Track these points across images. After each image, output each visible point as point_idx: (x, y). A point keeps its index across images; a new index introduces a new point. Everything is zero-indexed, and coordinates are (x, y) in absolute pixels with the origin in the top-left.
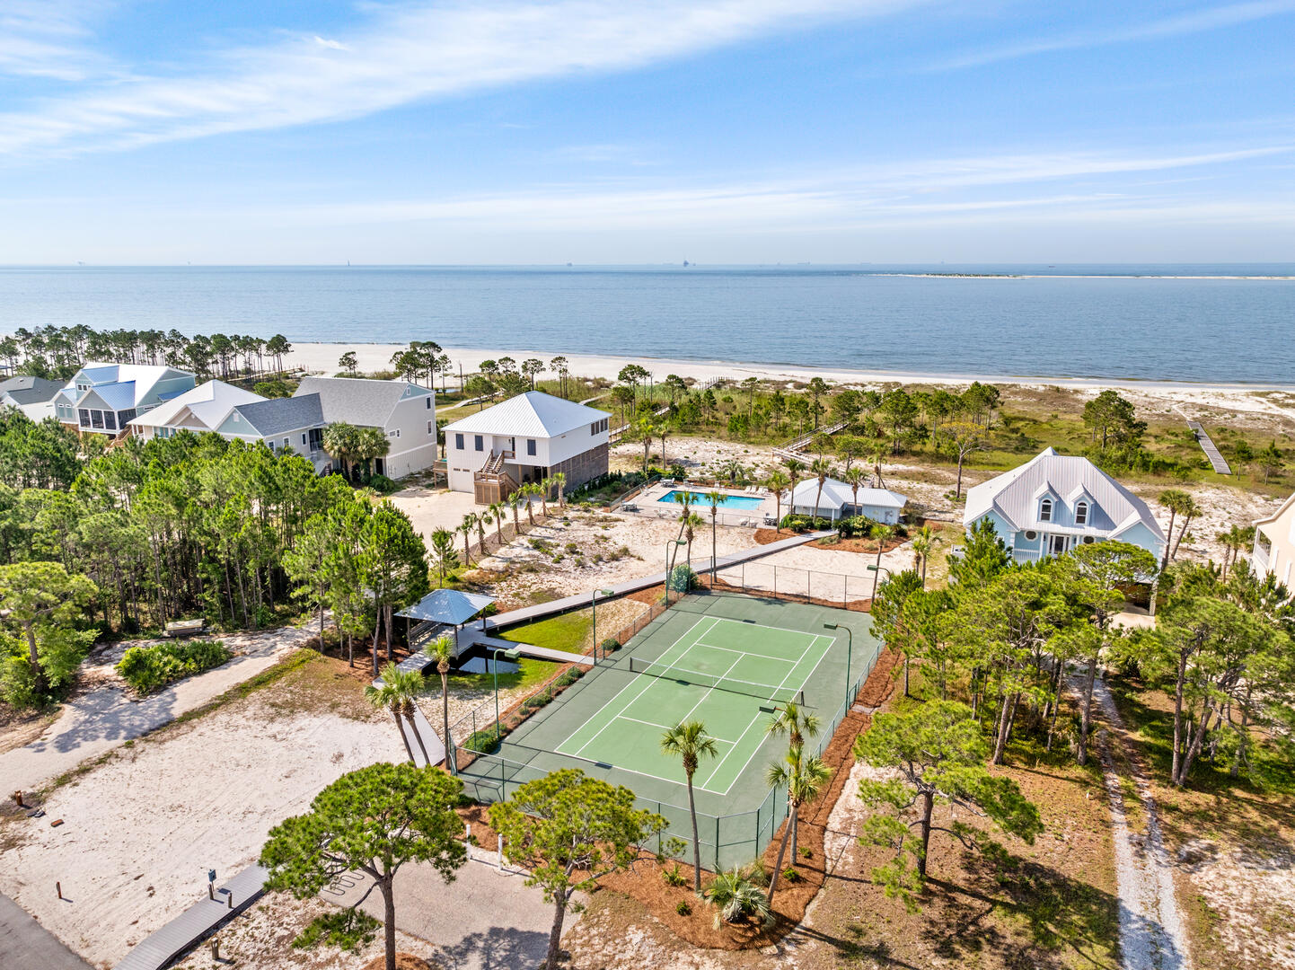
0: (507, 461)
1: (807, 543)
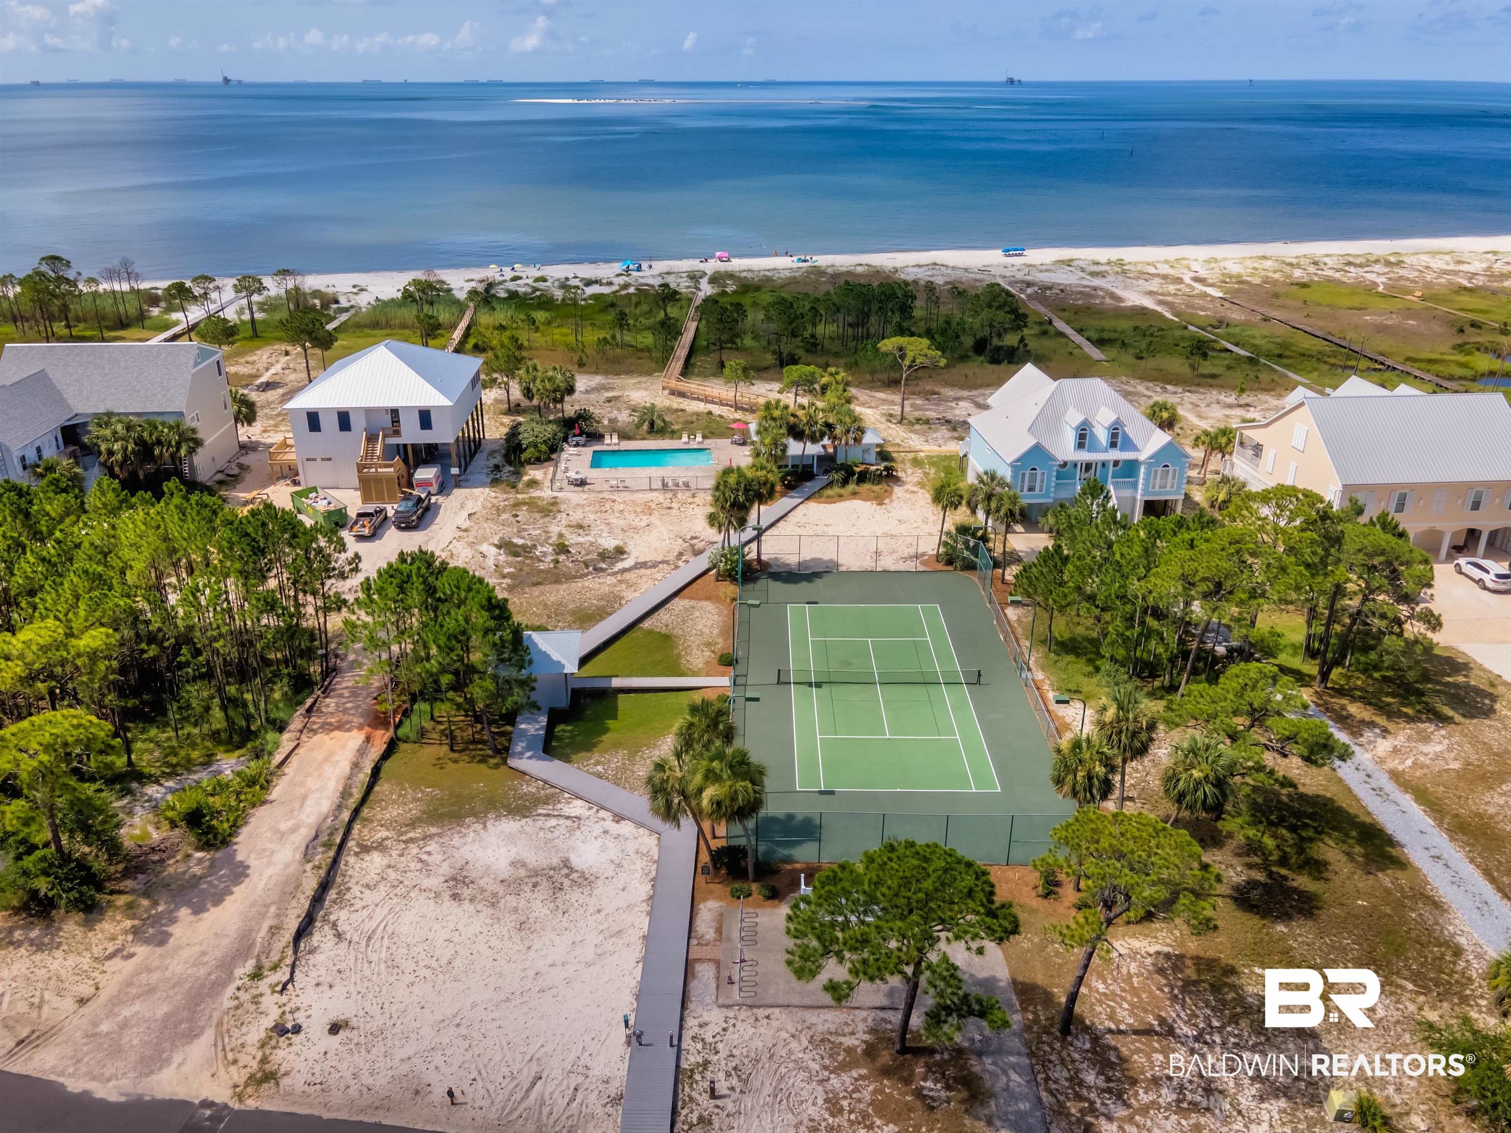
0: (395, 441)
1: (808, 499)
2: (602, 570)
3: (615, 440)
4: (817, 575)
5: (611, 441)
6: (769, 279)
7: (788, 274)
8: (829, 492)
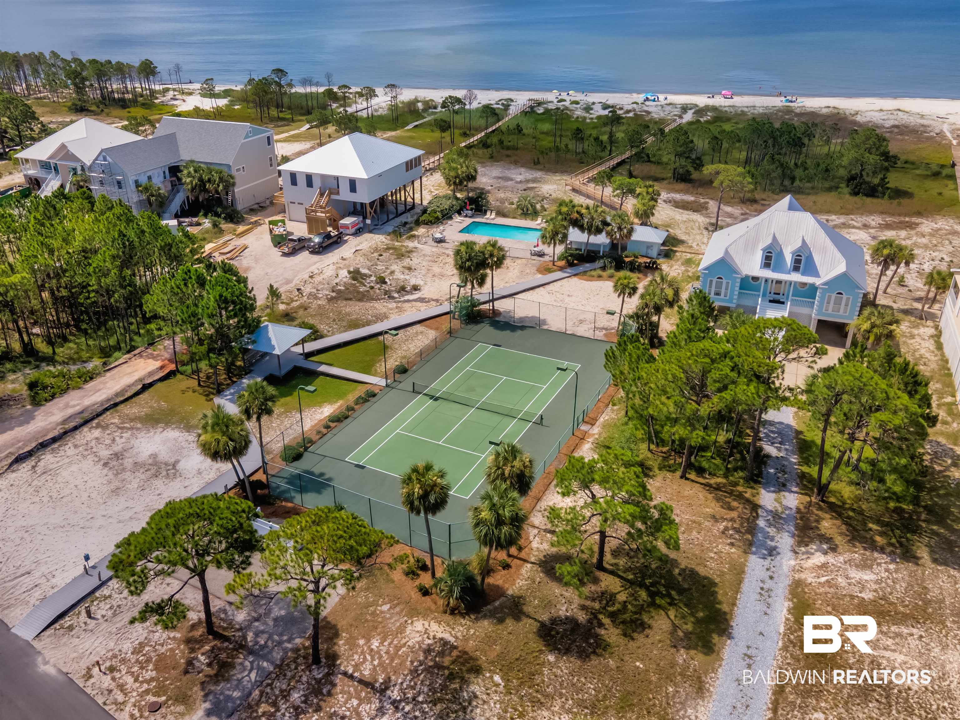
0: (334, 197)
1: (575, 275)
2: (393, 298)
3: (493, 215)
4: (523, 328)
5: (490, 217)
6: (743, 113)
7: (761, 111)
8: (594, 273)
